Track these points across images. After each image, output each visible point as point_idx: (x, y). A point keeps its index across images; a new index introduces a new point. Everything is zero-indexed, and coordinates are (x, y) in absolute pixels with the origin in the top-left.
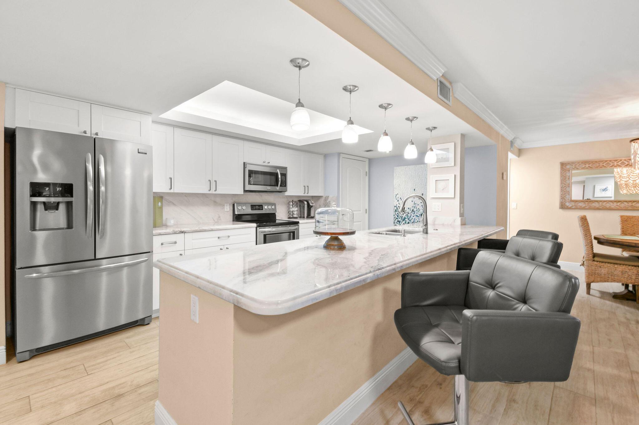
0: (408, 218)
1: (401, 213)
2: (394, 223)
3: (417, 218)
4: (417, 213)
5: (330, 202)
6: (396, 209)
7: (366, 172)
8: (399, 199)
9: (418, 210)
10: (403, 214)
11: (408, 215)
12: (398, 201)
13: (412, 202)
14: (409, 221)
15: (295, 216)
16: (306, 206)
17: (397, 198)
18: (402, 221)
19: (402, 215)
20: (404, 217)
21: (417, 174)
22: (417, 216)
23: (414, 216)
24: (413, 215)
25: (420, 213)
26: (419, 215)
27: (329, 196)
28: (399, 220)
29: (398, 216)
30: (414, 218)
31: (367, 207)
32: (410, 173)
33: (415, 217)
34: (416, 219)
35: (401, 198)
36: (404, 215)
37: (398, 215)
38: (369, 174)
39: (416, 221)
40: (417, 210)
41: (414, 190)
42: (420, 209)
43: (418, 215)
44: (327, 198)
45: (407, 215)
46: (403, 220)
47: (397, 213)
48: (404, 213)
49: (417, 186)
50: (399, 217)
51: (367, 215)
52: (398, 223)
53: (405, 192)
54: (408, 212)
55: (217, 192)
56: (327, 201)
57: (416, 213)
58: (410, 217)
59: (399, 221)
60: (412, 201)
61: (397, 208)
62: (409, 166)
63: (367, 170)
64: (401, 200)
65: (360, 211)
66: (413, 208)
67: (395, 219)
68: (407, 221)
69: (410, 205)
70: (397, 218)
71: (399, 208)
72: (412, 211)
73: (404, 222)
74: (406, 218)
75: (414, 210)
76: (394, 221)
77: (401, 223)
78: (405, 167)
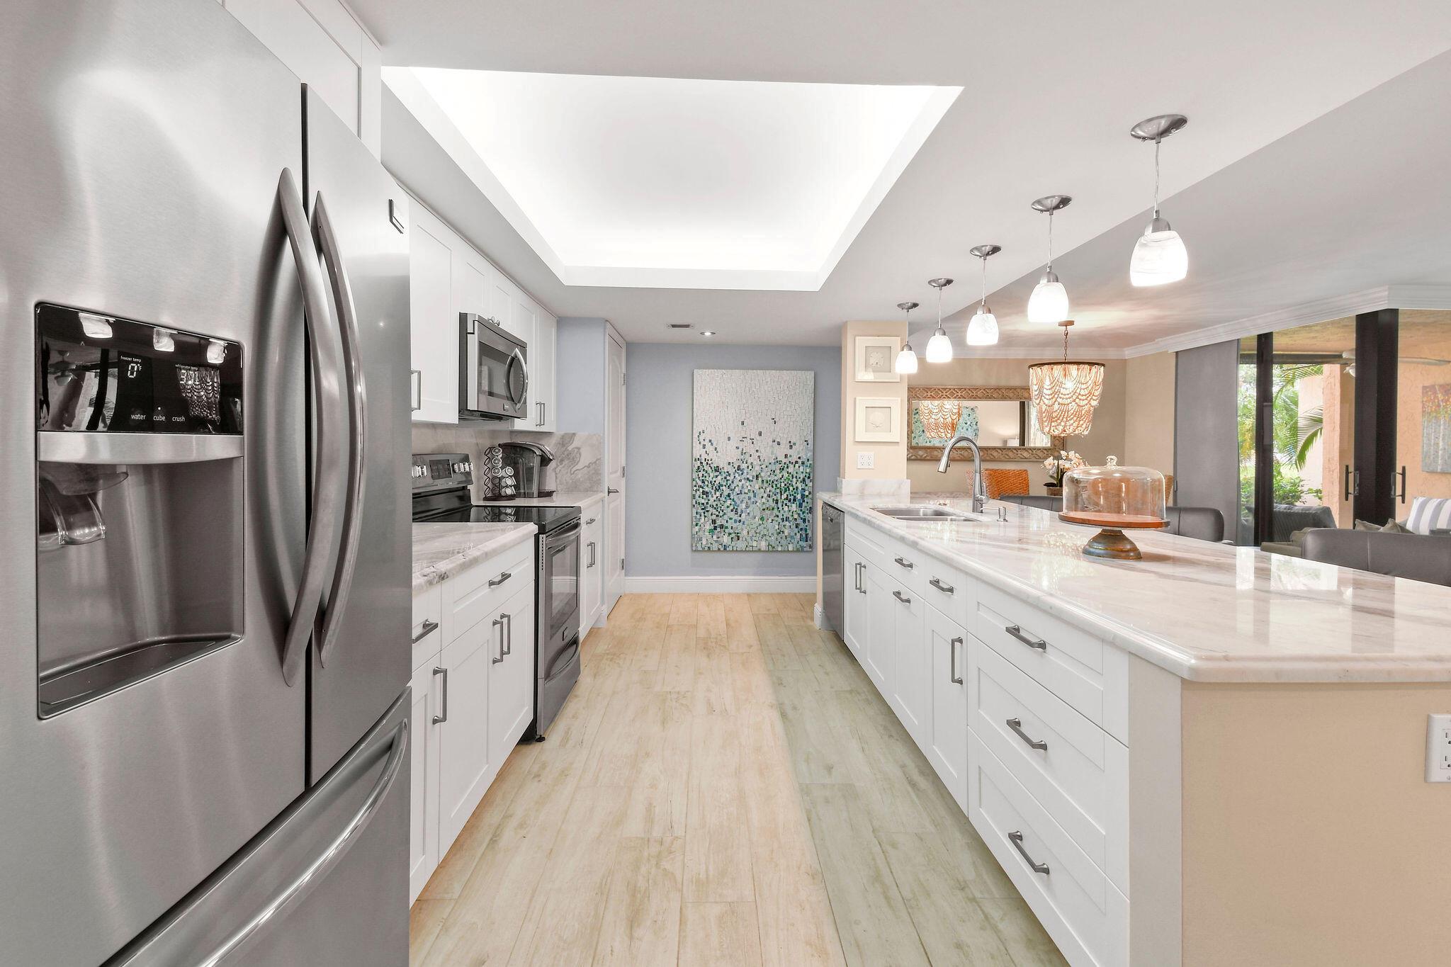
0: (727, 484)
1: (712, 475)
2: (694, 497)
3: (748, 483)
4: (748, 474)
6: (699, 463)
7: (624, 375)
8: (707, 443)
9: (750, 467)
10: (717, 476)
11: (728, 478)
12: (704, 446)
13: (737, 450)
14: (731, 492)
17: (702, 441)
18: (713, 491)
19: (714, 479)
20: (717, 482)
21: (747, 388)
22: (748, 479)
23: (740, 481)
24: (739, 478)
25: (755, 474)
26: (753, 477)
28: (706, 489)
29: (703, 482)
30: (740, 484)
31: (624, 462)
32: (734, 385)
33: (743, 481)
34: (745, 487)
35: (710, 441)
36: (719, 477)
37: (703, 478)
38: (628, 381)
39: (746, 491)
40: (748, 467)
41: (743, 423)
42: (755, 463)
43: (751, 479)
45: (725, 478)
46: (717, 490)
47: (700, 474)
48: (718, 473)
49: (748, 415)
50: (706, 483)
51: (624, 482)
52: (704, 496)
53: (721, 427)
54: (727, 472)
57: (745, 474)
58: (733, 482)
59: (707, 493)
60: (737, 448)
61: (701, 463)
62: (730, 372)
63: (624, 370)
64: (712, 444)
66: (740, 463)
67: (695, 488)
68: (726, 491)
69: (734, 456)
70: (702, 485)
71: (707, 463)
72: (736, 469)
73: (718, 494)
74: (722, 486)
75: (741, 468)
76: (694, 493)
77: (710, 496)
78: (720, 372)
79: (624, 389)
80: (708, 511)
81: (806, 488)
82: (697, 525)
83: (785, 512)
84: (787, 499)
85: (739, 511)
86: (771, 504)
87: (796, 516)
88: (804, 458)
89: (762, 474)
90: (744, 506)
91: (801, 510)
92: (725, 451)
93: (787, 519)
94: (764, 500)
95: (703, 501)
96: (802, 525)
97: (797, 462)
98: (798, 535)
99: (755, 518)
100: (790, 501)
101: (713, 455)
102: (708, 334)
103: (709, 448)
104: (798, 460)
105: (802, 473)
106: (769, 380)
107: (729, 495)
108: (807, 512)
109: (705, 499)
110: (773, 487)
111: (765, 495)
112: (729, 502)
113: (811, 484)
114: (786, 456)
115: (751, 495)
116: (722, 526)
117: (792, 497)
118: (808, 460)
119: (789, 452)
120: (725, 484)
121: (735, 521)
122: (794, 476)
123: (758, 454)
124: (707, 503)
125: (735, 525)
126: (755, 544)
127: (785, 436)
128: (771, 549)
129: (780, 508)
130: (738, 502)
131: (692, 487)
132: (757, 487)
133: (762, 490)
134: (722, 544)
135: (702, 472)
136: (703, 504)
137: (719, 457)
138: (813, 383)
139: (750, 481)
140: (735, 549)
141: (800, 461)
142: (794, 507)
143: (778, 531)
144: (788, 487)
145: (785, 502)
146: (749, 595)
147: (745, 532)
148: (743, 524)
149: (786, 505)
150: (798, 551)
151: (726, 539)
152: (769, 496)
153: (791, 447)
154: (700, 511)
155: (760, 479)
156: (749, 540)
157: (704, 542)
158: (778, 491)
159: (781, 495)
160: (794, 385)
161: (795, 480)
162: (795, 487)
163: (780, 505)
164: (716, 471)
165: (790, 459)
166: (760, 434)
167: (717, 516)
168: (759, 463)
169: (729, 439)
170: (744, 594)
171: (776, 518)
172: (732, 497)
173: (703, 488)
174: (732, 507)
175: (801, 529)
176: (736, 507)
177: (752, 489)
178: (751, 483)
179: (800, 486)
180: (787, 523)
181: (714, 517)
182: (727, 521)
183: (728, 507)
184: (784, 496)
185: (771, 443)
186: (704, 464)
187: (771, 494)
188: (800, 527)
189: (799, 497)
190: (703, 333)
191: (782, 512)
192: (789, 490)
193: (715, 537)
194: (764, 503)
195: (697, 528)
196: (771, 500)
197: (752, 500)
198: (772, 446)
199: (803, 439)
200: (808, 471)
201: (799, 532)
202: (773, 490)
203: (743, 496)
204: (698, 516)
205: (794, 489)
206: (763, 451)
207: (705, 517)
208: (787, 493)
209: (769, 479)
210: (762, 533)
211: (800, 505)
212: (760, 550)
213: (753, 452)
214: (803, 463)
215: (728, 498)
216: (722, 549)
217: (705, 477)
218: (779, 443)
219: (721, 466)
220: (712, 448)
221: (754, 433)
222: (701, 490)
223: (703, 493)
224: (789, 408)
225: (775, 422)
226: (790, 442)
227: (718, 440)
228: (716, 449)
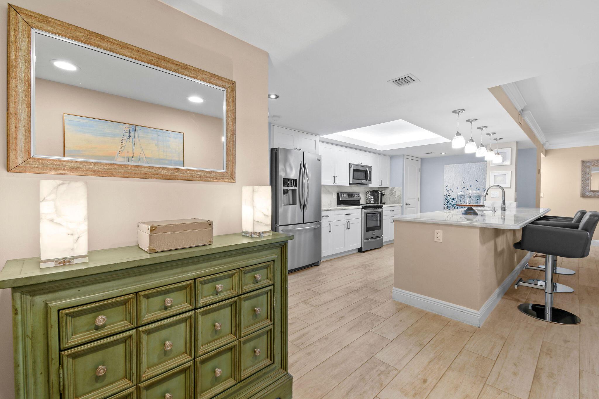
1: (451, 201)
2: (444, 208)
5: (395, 192)
6: (446, 197)
7: (419, 169)
8: (449, 190)
10: (453, 201)
12: (448, 191)
15: (372, 202)
16: (380, 195)
17: (447, 189)
18: (451, 206)
19: (452, 202)
20: (453, 203)
21: (465, 170)
27: (394, 188)
28: (449, 206)
29: (448, 203)
31: (419, 196)
32: (460, 169)
35: (450, 189)
36: (454, 202)
38: (421, 170)
41: (463, 183)
46: (453, 206)
47: (447, 201)
49: (466, 180)
50: (449, 203)
51: (419, 202)
52: (448, 208)
53: (455, 184)
55: (337, 184)
56: (393, 192)
59: (449, 207)
60: (461, 191)
61: (447, 197)
62: (458, 165)
63: (419, 167)
65: (415, 199)
67: (445, 205)
69: (459, 194)
74: (455, 205)
76: (444, 207)
78: (454, 165)
79: (419, 173)
92: (456, 192)
101: (451, 194)
103: (450, 192)
106: (474, 166)
127: (482, 187)
135: (447, 200)
137: (454, 195)
164: (453, 199)
166: (471, 186)
169: (458, 188)
186: (448, 197)
198: (476, 191)
217: (449, 201)
218: (479, 189)
219: (455, 198)
220: (451, 191)
221: (468, 186)
222: (447, 206)
223: (448, 207)
224: (483, 176)
225: (477, 182)
226: (484, 189)
227: (453, 189)
228: (452, 192)
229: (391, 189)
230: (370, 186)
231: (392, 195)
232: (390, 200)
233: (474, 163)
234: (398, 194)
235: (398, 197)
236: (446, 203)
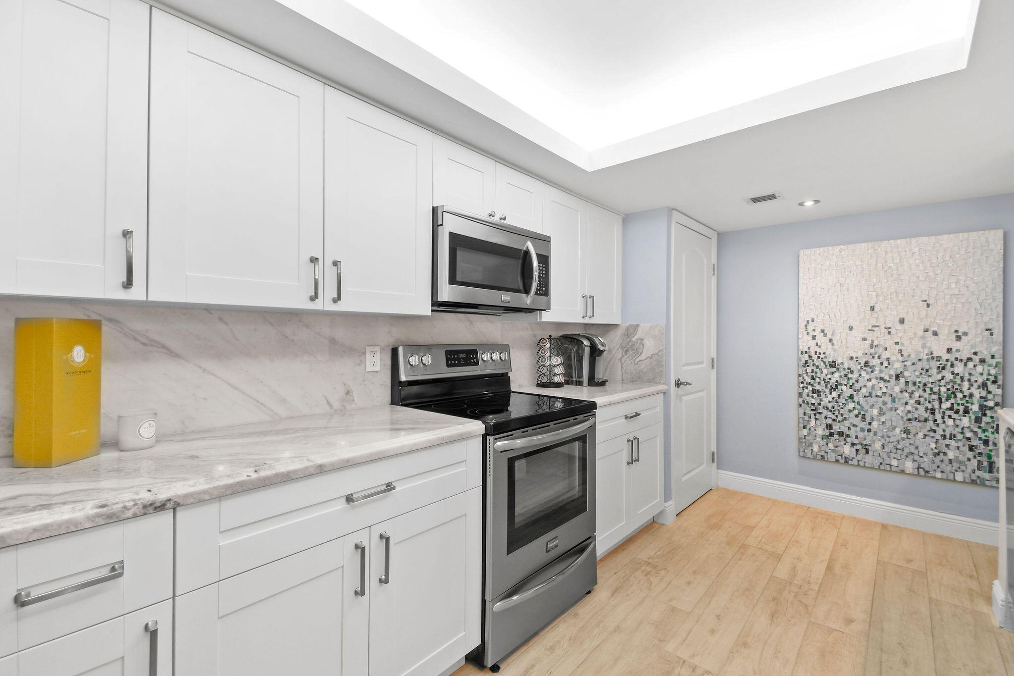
0: (848, 383)
1: (825, 371)
2: (800, 395)
3: (882, 384)
4: (881, 371)
5: (642, 340)
6: (806, 357)
7: (714, 265)
8: (817, 333)
9: (886, 364)
10: (832, 373)
11: (850, 376)
12: (814, 337)
13: (863, 342)
14: (854, 393)
15: (557, 379)
16: (587, 351)
17: (810, 330)
18: (827, 391)
19: (829, 376)
20: (833, 380)
21: (880, 265)
22: (881, 379)
23: (869, 380)
24: (867, 377)
25: (892, 372)
26: (891, 377)
27: (638, 326)
28: (818, 387)
29: (813, 378)
30: (869, 384)
31: (714, 354)
32: (858, 263)
33: (874, 381)
34: (877, 388)
35: (822, 331)
36: (837, 375)
37: (813, 374)
38: (718, 270)
39: (879, 394)
40: (882, 364)
41: (872, 309)
42: (893, 358)
43: (887, 378)
44: (632, 330)
45: (846, 375)
46: (832, 389)
47: (809, 370)
48: (834, 370)
49: (881, 299)
50: (818, 380)
51: (713, 373)
53: (838, 315)
54: (849, 369)
56: (634, 339)
57: (877, 372)
58: (857, 381)
59: (819, 392)
60: (864, 339)
61: (810, 356)
62: (852, 247)
63: (714, 260)
64: (825, 335)
65: (702, 363)
66: (869, 358)
67: (802, 385)
68: (847, 392)
69: (859, 349)
70: (812, 382)
71: (819, 357)
72: (863, 364)
73: (835, 394)
74: (841, 384)
75: (871, 364)
76: (801, 390)
77: (823, 396)
78: (837, 248)
79: (714, 280)
80: (820, 413)
81: (990, 396)
82: (804, 427)
83: (947, 426)
84: (951, 409)
85: (868, 420)
86: (922, 412)
87: (969, 435)
88: (985, 354)
89: (906, 374)
90: (875, 412)
91: (980, 427)
92: (844, 342)
93: (952, 437)
94: (909, 407)
95: (813, 401)
96: (982, 448)
97: (969, 359)
98: (974, 462)
99: (894, 428)
100: (957, 412)
101: (826, 347)
102: (809, 204)
103: (820, 337)
104: (973, 356)
105: (981, 374)
106: (916, 250)
107: (851, 397)
108: (990, 430)
109: (815, 399)
110: (925, 391)
111: (912, 401)
112: (851, 405)
113: (999, 391)
114: (949, 350)
115: (888, 399)
116: (841, 434)
117: (961, 408)
118: (993, 357)
119: (955, 345)
120: (845, 382)
121: (862, 430)
122: (966, 379)
123: (898, 347)
124: (819, 404)
125: (860, 435)
126: (894, 463)
127: (948, 324)
128: (922, 472)
129: (940, 421)
130: (866, 407)
131: (799, 384)
132: (897, 389)
133: (907, 395)
134: (841, 455)
135: (812, 367)
136: (813, 404)
137: (835, 350)
138: (1000, 246)
139: (885, 381)
140: (862, 464)
141: (976, 359)
142: (965, 421)
143: (936, 451)
144: (954, 393)
145: (948, 413)
146: (884, 527)
147: (878, 446)
148: (875, 434)
149: (950, 417)
150: (973, 482)
151: (847, 450)
152: (918, 403)
153: (959, 338)
154: (808, 411)
155: (902, 380)
156: (885, 456)
157: (816, 448)
158: (935, 397)
159: (941, 403)
160: (962, 252)
161: (966, 384)
162: (967, 393)
163: (938, 416)
164: (831, 366)
165: (958, 355)
166: (902, 321)
167: (834, 420)
168: (901, 359)
169: (851, 328)
170: (876, 523)
171: (932, 434)
172: (856, 399)
173: (812, 385)
174: (856, 412)
175: (980, 454)
176: (862, 413)
177: (889, 392)
178: (888, 384)
179: (977, 393)
180: (953, 443)
181: (829, 421)
182: (849, 429)
183: (850, 411)
184: (946, 405)
185: (921, 333)
186: (815, 357)
187: (922, 400)
188: (978, 451)
189: (975, 408)
190: (801, 204)
191: (942, 426)
192: (955, 397)
193: (831, 446)
194: (909, 412)
195: (805, 432)
196: (922, 409)
197: (890, 405)
198: (923, 337)
199: (983, 327)
200: (993, 372)
201: (975, 457)
202: (926, 395)
203: (874, 399)
204: (806, 418)
205: (965, 396)
206: (906, 343)
207: (816, 419)
208: (952, 401)
209: (918, 380)
210: (906, 451)
211: (978, 420)
212: (903, 472)
213: (889, 343)
214: (982, 361)
215: (850, 400)
216: (842, 461)
217: (816, 373)
218: (935, 333)
219: (839, 361)
220: (825, 340)
221: (891, 320)
222: (810, 388)
223: (813, 391)
224: (953, 285)
225: (928, 306)
226: (956, 331)
227: (834, 331)
228: (831, 341)
229: (627, 329)
230: (546, 317)
231: (630, 352)
232: (622, 367)
233: (914, 240)
234: (650, 346)
235: (651, 358)
236: (808, 380)
